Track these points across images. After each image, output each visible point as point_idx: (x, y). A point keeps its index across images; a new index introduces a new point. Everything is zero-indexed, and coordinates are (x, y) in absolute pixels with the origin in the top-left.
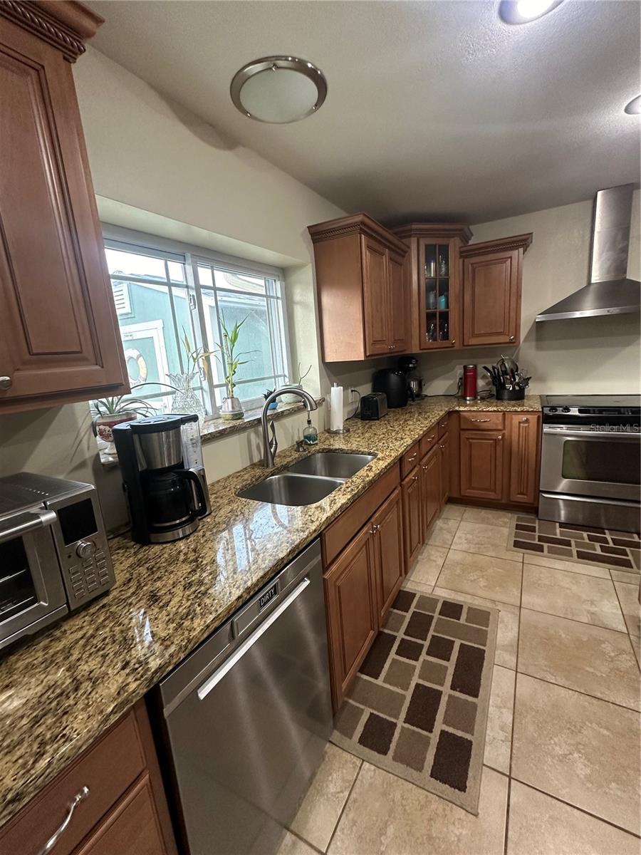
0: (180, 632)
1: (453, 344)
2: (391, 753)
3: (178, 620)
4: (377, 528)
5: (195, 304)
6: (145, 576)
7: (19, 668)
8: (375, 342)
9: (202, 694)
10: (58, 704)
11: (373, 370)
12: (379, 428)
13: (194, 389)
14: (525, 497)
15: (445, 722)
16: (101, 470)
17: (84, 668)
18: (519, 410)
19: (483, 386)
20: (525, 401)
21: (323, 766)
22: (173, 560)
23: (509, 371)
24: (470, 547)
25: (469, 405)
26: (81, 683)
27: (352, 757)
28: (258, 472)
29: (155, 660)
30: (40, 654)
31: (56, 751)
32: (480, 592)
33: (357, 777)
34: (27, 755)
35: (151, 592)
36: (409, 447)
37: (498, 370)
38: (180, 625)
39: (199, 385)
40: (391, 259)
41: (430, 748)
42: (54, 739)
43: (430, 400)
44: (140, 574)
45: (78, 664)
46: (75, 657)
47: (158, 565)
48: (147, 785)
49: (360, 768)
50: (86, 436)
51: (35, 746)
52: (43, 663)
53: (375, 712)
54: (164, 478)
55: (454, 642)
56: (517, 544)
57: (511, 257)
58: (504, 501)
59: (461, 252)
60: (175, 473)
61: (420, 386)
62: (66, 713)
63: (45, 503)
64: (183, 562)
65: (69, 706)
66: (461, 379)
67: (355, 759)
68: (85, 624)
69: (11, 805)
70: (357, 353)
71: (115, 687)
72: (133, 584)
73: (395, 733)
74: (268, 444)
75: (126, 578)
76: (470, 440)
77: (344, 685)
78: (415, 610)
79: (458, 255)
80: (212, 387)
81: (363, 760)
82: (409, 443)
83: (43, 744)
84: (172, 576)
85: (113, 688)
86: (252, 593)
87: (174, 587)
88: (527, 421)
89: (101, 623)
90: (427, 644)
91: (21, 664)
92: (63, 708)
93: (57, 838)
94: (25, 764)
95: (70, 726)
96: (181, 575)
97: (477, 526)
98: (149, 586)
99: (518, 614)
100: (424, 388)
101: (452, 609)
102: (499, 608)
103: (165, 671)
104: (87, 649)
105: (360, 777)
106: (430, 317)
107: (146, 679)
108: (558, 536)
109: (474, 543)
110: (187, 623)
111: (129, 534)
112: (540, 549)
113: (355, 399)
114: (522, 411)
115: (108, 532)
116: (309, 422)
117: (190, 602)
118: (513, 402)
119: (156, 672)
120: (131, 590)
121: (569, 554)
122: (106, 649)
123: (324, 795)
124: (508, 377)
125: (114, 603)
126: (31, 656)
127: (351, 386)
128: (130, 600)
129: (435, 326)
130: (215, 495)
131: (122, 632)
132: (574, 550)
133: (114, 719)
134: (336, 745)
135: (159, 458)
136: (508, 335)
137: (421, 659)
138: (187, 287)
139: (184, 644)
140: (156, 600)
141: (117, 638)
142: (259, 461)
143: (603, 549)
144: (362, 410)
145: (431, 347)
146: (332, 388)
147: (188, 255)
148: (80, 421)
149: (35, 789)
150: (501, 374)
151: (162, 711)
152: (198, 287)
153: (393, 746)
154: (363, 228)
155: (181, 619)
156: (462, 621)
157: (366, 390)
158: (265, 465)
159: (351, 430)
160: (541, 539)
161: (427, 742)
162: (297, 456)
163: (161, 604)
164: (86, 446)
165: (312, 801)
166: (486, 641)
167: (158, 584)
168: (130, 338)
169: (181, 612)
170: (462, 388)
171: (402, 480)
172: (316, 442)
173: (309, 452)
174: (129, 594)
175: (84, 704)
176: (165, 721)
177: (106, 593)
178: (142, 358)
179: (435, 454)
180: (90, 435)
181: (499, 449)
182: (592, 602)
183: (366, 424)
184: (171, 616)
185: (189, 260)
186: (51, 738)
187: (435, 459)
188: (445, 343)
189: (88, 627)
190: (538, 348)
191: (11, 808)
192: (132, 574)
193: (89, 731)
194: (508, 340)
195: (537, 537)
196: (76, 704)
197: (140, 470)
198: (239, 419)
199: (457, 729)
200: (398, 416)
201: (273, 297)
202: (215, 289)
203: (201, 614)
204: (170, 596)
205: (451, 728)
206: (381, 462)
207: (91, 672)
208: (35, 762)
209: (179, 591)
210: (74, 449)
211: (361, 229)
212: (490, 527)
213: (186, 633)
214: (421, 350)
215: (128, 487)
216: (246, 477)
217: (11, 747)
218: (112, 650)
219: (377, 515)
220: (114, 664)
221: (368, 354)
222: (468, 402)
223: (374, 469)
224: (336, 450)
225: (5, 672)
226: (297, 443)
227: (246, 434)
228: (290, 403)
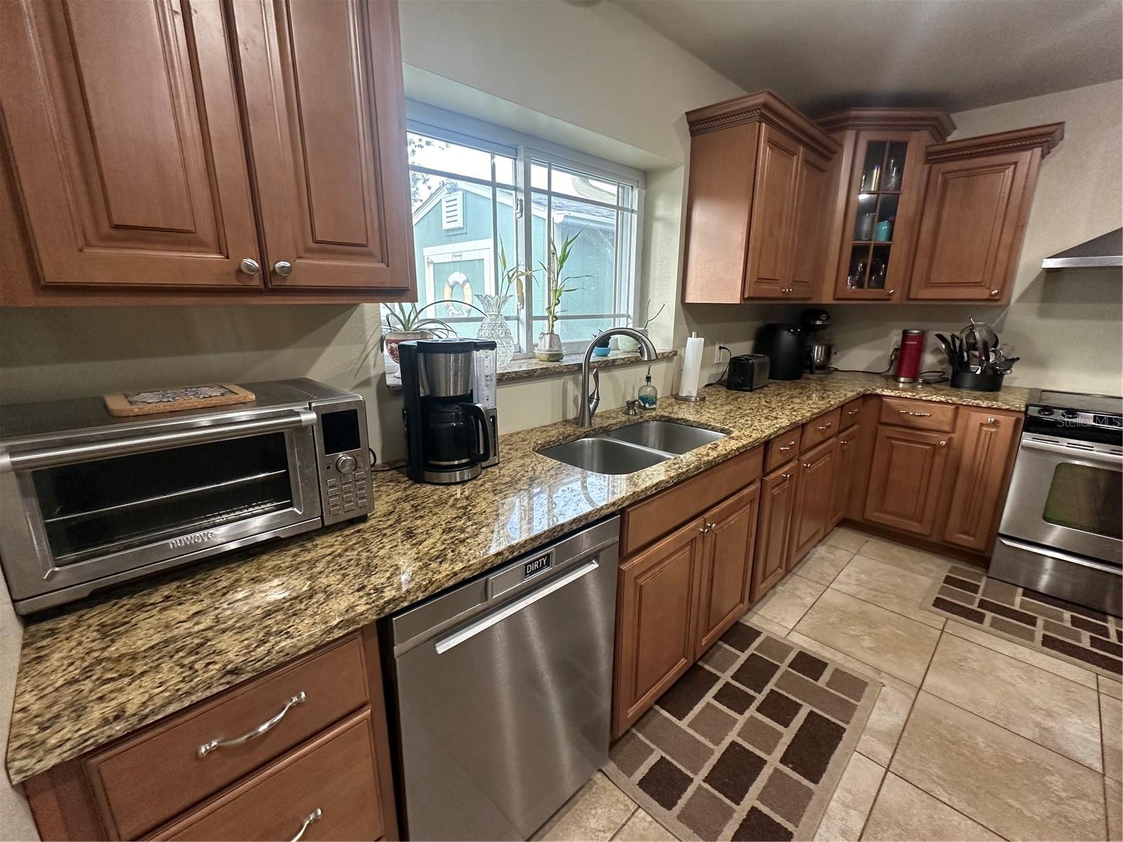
0: (424, 571)
1: (890, 295)
2: (677, 809)
3: (426, 561)
4: (711, 527)
5: (521, 211)
6: (407, 512)
7: (268, 566)
8: (760, 280)
9: (442, 648)
10: (291, 605)
11: (758, 324)
12: (748, 401)
13: (507, 318)
14: (971, 539)
15: (761, 798)
16: (385, 392)
17: (323, 581)
18: (984, 405)
19: (933, 365)
20: (1000, 393)
21: (587, 796)
22: (441, 503)
23: (980, 345)
24: (860, 592)
25: (904, 390)
26: (316, 593)
27: (627, 798)
28: (570, 429)
29: (391, 590)
30: (289, 559)
31: (277, 643)
32: (860, 654)
33: (626, 822)
34: (252, 639)
35: (408, 528)
36: (783, 431)
37: (961, 341)
38: (426, 565)
39: (516, 315)
40: (806, 162)
41: (731, 822)
42: (279, 633)
43: (839, 376)
44: (403, 509)
45: (319, 576)
46: (318, 570)
47: (424, 504)
48: (367, 719)
49: (633, 814)
50: (373, 352)
51: (261, 634)
52: (288, 568)
53: (668, 758)
54: (445, 410)
55: (801, 706)
56: (939, 603)
57: (1016, 163)
58: (934, 539)
59: (928, 154)
60: (459, 405)
61: (828, 354)
62: (296, 615)
63: (310, 404)
64: (451, 506)
65: (300, 609)
66: (896, 350)
67: (629, 802)
68: (337, 543)
69: (229, 676)
70: (731, 295)
71: (346, 604)
72: (394, 517)
73: (689, 789)
74: (587, 398)
75: (388, 510)
76: (893, 441)
77: (632, 711)
78: (755, 652)
79: (923, 158)
80: (530, 318)
81: (639, 807)
82: (783, 425)
83: (268, 634)
84: (435, 517)
85: (344, 605)
86: (515, 554)
87: (432, 529)
88: (995, 424)
89: (351, 546)
90: (760, 698)
91: (270, 564)
92: (293, 610)
93: (269, 726)
94: (249, 645)
95: (295, 626)
96: (444, 519)
97: (882, 566)
98: (408, 522)
99: (913, 696)
100: (833, 358)
101: (809, 665)
102: (885, 682)
103: (399, 605)
104: (331, 565)
105: (630, 823)
106: (858, 252)
107: (377, 606)
108: (1017, 607)
109: (870, 586)
110: (434, 565)
111: (405, 470)
112: (979, 618)
113: (721, 358)
114: (989, 408)
115: (386, 464)
116: (648, 379)
117: (444, 546)
118: (978, 393)
119: (388, 602)
120: (390, 523)
121: (1030, 636)
122: (349, 570)
123: (581, 828)
124: (977, 353)
125: (368, 531)
126: (280, 560)
127: (719, 341)
128: (385, 532)
129: (864, 267)
130: (510, 447)
131: (368, 558)
132: (1039, 631)
133: (338, 634)
134: (609, 779)
135: (443, 385)
136: (989, 288)
137: (747, 714)
138: (516, 189)
139: (425, 583)
140: (411, 537)
141: (362, 562)
142: (575, 419)
143: (1094, 641)
144: (729, 376)
145: (852, 296)
146: (689, 339)
147: (521, 149)
148: (369, 333)
149: (253, 671)
150: (965, 347)
151: (393, 649)
152: (528, 190)
153: (681, 803)
154: (766, 114)
155: (430, 560)
156: (822, 682)
157: (743, 348)
158: (580, 424)
159: (707, 399)
160: (982, 604)
161: (728, 814)
162: (624, 419)
163: (414, 541)
164: (373, 363)
165: (567, 829)
166: (850, 718)
167: (418, 522)
168: (458, 259)
169: (432, 554)
170: (896, 363)
171: (765, 473)
172: (654, 406)
173: (641, 417)
174: (386, 526)
175: (313, 611)
176: (395, 660)
177: (364, 519)
178: (468, 284)
179: (829, 451)
180: (377, 350)
181: (939, 460)
182: (1049, 714)
183: (732, 395)
184: (421, 554)
185: (521, 155)
186: (276, 631)
187: (827, 458)
188: (876, 293)
189: (338, 546)
190: (1043, 314)
191: (228, 678)
192: (395, 507)
193: (311, 636)
194: (986, 297)
195: (977, 601)
196: (306, 609)
197: (421, 395)
198: (558, 361)
199: (776, 813)
200: (783, 390)
201: (627, 210)
202: (549, 193)
203: (452, 560)
204: (426, 536)
205: (768, 809)
206: (733, 442)
207: (328, 586)
208: (257, 647)
209: (437, 534)
210: (360, 363)
211: (762, 115)
212: (902, 572)
213: (430, 574)
214: (835, 299)
215: (407, 415)
216: (552, 433)
217: (242, 629)
218: (353, 571)
219: (715, 510)
220: (351, 584)
221: (746, 296)
222: (901, 385)
223: (719, 448)
224: (678, 419)
225: (254, 567)
226: (628, 403)
227: (562, 380)
228: (628, 352)
